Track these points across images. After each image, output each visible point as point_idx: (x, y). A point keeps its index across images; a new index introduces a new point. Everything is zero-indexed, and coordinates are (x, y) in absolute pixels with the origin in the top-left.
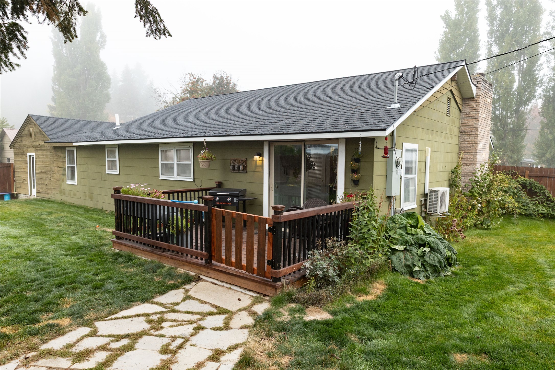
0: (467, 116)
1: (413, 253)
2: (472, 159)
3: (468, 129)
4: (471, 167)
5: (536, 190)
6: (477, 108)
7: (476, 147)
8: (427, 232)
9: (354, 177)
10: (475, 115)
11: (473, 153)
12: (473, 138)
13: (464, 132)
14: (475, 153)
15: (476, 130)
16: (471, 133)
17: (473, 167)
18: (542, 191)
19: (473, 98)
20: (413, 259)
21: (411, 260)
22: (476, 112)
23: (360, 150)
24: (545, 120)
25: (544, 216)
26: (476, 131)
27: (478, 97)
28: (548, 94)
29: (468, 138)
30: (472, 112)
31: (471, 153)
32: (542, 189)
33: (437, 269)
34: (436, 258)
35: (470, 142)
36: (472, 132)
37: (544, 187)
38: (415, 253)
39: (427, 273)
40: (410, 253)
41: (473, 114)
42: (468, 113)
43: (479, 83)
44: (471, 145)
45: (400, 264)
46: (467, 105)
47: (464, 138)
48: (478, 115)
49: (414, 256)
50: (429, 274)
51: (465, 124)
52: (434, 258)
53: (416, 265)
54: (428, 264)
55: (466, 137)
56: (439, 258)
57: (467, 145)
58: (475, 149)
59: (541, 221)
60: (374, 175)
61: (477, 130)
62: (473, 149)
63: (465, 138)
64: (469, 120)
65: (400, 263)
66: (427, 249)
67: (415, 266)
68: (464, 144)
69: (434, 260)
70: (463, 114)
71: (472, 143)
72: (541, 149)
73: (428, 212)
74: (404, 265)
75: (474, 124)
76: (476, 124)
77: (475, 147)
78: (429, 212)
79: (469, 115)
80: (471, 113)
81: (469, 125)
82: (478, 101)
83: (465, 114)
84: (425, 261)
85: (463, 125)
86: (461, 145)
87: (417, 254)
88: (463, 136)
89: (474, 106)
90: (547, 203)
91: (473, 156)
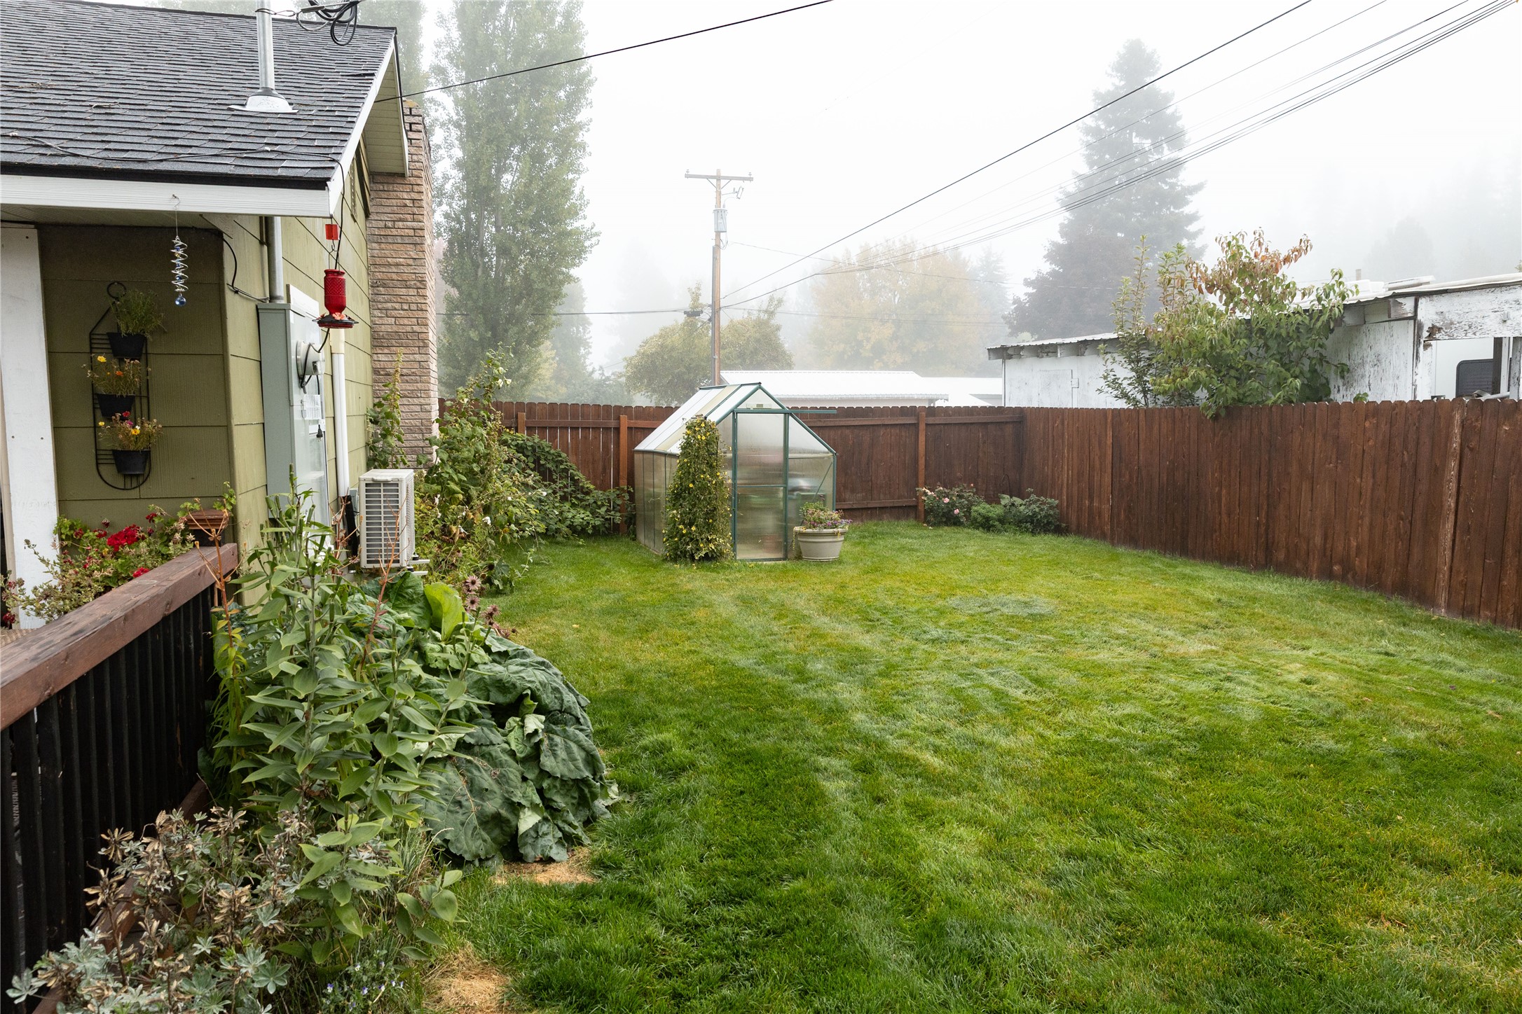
0: (388, 232)
1: (496, 751)
2: (414, 374)
3: (394, 276)
4: (416, 401)
5: (548, 466)
6: (415, 210)
7: (423, 335)
8: (494, 650)
9: (127, 435)
10: (411, 232)
11: (418, 357)
12: (414, 307)
13: (384, 286)
14: (424, 358)
15: (420, 282)
16: (404, 291)
17: (422, 401)
18: (562, 467)
19: (403, 175)
20: (501, 780)
21: (495, 787)
22: (415, 224)
23: (180, 286)
24: (455, 293)
25: (579, 531)
26: (419, 285)
27: (415, 173)
28: (458, 226)
29: (397, 306)
30: (401, 220)
31: (411, 357)
32: (561, 462)
33: (586, 791)
34: (574, 747)
35: (406, 321)
36: (407, 287)
37: (564, 455)
38: (504, 751)
39: (561, 824)
40: (483, 756)
41: (404, 229)
42: (390, 224)
43: (414, 127)
44: (409, 329)
45: (463, 824)
46: (384, 195)
47: (385, 305)
48: (420, 233)
49: (501, 765)
50: (570, 825)
51: (383, 261)
52: (568, 750)
53: (524, 802)
54: (558, 784)
55: (390, 301)
56: (585, 744)
57: (395, 328)
58: (421, 344)
59: (579, 546)
60: (235, 420)
61: (422, 281)
62: (417, 344)
63: (389, 305)
64: (395, 246)
65: (461, 817)
66: (534, 722)
67: (516, 808)
68: (388, 325)
69: (573, 760)
70: (374, 224)
71: (408, 324)
72: (454, 367)
73: (364, 564)
74: (476, 822)
75: (411, 262)
76: (418, 262)
77: (421, 336)
78: (371, 566)
79: (394, 232)
80: (400, 224)
81: (397, 265)
82: (416, 188)
83: (381, 224)
84: (544, 774)
85: (378, 261)
86: (377, 328)
87: (512, 754)
88: (380, 298)
89: (408, 202)
90: (577, 498)
91: (416, 365)
